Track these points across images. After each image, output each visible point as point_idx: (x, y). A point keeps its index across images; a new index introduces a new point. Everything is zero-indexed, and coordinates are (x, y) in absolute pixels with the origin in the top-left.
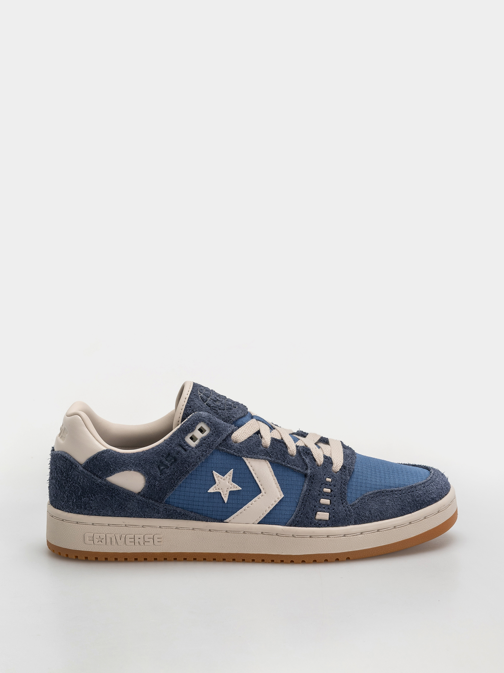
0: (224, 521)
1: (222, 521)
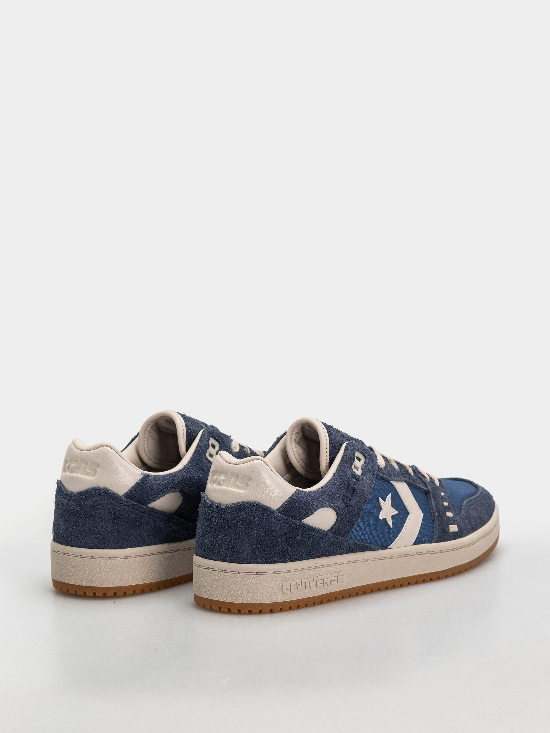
0: (388, 547)
1: (386, 547)
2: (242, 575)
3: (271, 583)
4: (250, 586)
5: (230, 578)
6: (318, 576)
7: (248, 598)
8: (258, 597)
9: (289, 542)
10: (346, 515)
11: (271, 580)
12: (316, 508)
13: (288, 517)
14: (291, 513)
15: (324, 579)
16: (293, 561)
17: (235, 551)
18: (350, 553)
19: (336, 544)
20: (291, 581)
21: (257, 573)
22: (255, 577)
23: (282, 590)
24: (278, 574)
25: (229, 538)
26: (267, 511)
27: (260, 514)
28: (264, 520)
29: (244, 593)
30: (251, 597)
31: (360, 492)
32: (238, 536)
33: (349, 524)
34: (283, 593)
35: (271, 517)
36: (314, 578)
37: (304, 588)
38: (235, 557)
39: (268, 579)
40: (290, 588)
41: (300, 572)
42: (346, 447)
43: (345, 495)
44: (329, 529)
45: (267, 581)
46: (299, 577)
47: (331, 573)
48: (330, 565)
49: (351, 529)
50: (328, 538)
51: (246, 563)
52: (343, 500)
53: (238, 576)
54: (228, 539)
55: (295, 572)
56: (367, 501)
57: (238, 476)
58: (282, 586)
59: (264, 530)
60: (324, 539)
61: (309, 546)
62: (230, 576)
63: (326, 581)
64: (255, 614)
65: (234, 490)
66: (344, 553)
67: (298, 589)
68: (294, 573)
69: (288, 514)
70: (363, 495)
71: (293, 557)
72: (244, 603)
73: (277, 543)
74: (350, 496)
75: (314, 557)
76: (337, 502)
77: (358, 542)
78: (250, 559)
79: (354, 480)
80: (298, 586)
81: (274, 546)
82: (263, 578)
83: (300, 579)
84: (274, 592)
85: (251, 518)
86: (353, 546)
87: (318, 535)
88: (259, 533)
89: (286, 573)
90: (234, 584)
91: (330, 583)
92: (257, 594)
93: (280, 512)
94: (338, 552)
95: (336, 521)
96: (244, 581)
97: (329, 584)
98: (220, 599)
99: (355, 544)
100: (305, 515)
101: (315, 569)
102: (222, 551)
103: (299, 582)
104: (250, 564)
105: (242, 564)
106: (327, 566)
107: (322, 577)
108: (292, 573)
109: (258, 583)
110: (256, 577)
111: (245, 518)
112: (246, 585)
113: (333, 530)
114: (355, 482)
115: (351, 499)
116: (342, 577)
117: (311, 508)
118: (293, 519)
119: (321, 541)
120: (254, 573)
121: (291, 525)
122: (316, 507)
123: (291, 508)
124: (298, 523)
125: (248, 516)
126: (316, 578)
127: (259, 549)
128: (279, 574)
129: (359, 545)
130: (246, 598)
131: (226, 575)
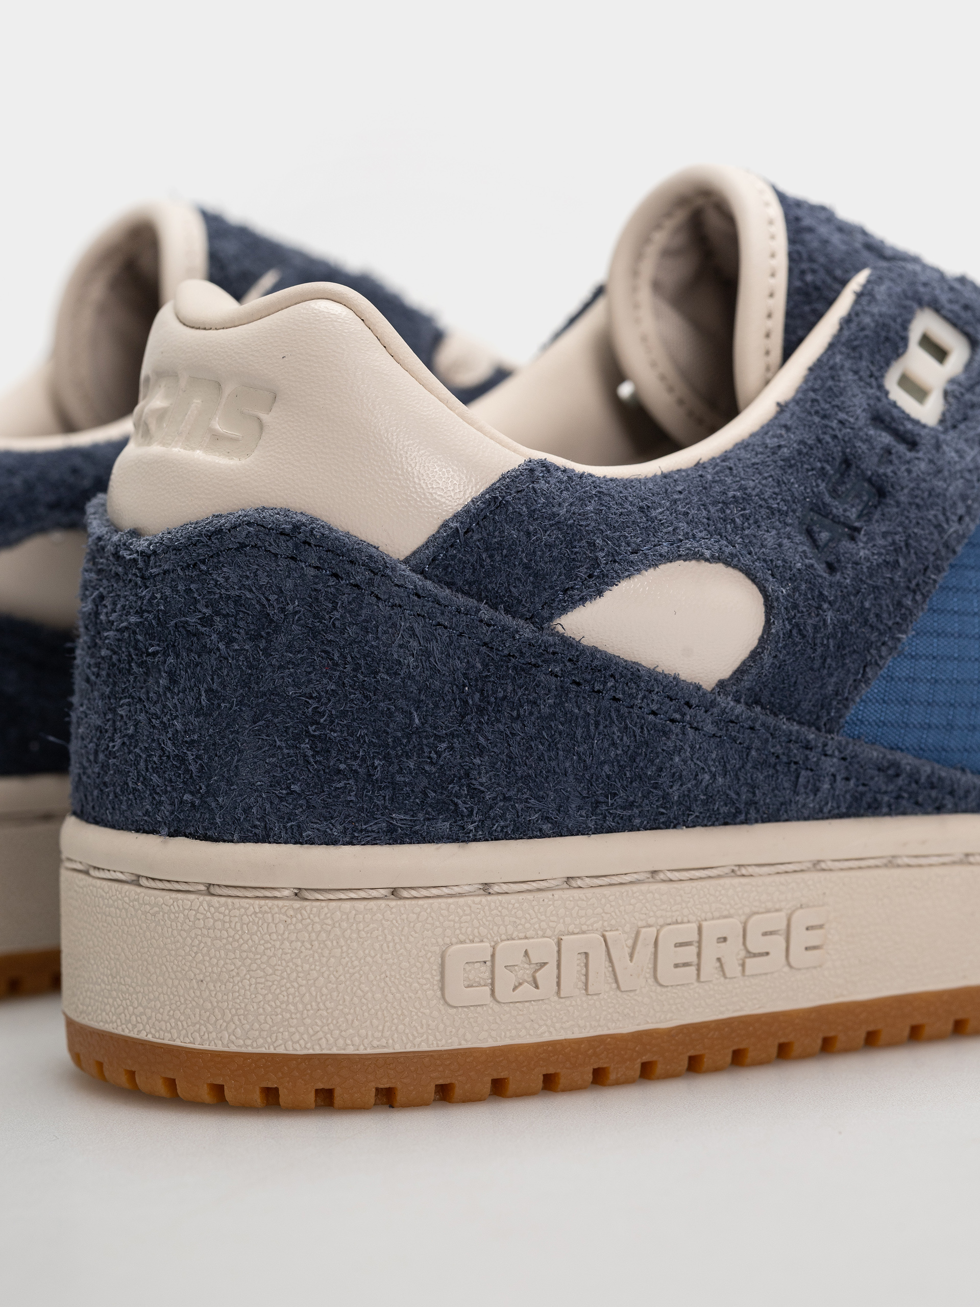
2: (223, 900)
3: (377, 946)
4: (265, 958)
5: (169, 918)
6: (661, 921)
7: (256, 1025)
8: (308, 1021)
9: (479, 730)
10: (819, 607)
11: (376, 933)
12: (634, 557)
13: (472, 597)
14: (488, 575)
15: (700, 942)
16: (507, 837)
17: (191, 777)
18: (862, 816)
19: (773, 760)
20: (497, 943)
21: (298, 894)
22: (285, 914)
23: (442, 989)
24: (414, 902)
25: (165, 706)
26: (352, 562)
27: (316, 577)
28: (335, 608)
29: (234, 999)
30: (270, 1021)
31: (918, 501)
32: (203, 697)
33: (843, 657)
34: (446, 1002)
35: (377, 597)
36: (638, 934)
37: (581, 985)
38: (193, 804)
39: (361, 926)
40: (493, 979)
41: (549, 894)
42: (864, 286)
43: (821, 509)
44: (722, 677)
45: (354, 936)
46: (544, 925)
47: (747, 910)
48: (736, 871)
49: (856, 688)
50: (716, 723)
51: (244, 840)
52: (810, 533)
53: (201, 904)
54: (163, 712)
55: (521, 897)
56: (954, 552)
57: (219, 386)
58: (442, 965)
59: (337, 665)
60: (696, 729)
61: (604, 762)
62: (166, 909)
63: (711, 951)
64: (297, 1109)
65: (200, 455)
66: (821, 811)
67: (537, 987)
68: (512, 898)
69: (470, 584)
70: (935, 516)
71: (508, 816)
72: (234, 1048)
73: (409, 737)
74: (853, 517)
75: (637, 821)
76: (770, 539)
77: (907, 761)
78: (262, 819)
79: (886, 438)
80: (536, 971)
81: (394, 748)
82: (329, 921)
83: (549, 932)
84: (398, 995)
85: (268, 600)
86: (879, 781)
87: (654, 707)
88: (310, 681)
89: (461, 895)
90: (187, 949)
91: (743, 965)
92: (300, 1006)
93: (422, 572)
94: (782, 804)
95: (762, 637)
96: (232, 933)
97: (732, 968)
98: (130, 1026)
99: (891, 770)
100: (565, 591)
101: (644, 887)
102: (138, 779)
103: (544, 949)
104: (264, 841)
105: (224, 841)
106: (719, 877)
107: (688, 932)
108: (500, 897)
109: (303, 942)
110: (291, 913)
111: (237, 600)
112: (244, 955)
113: (747, 684)
114: (888, 451)
115: (858, 530)
116: (814, 938)
117: (602, 554)
118: (496, 609)
119: (673, 737)
120: (286, 893)
121: (487, 640)
122: (635, 552)
123: (486, 550)
124: (527, 631)
125: (251, 591)
126: (648, 934)
127: (309, 763)
128: (421, 902)
129: (910, 776)
130: (247, 1027)
131: (149, 904)
